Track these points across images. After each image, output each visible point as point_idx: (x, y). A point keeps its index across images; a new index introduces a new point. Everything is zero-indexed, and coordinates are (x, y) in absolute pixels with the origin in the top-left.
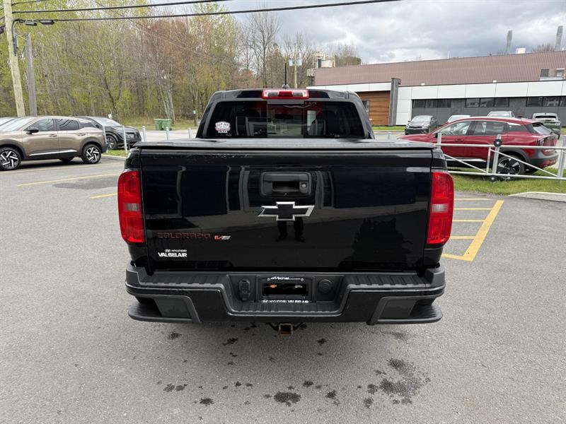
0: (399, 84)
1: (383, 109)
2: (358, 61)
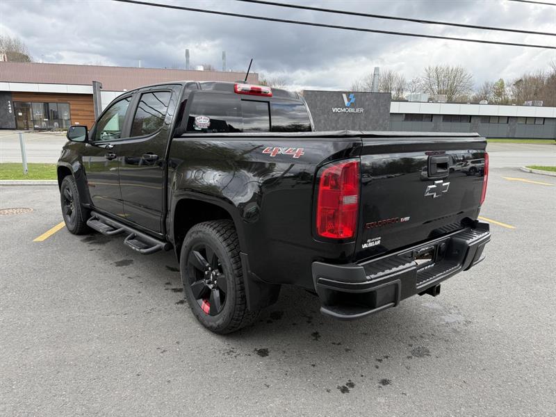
0: (101, 88)
1: (89, 113)
2: (25, 58)
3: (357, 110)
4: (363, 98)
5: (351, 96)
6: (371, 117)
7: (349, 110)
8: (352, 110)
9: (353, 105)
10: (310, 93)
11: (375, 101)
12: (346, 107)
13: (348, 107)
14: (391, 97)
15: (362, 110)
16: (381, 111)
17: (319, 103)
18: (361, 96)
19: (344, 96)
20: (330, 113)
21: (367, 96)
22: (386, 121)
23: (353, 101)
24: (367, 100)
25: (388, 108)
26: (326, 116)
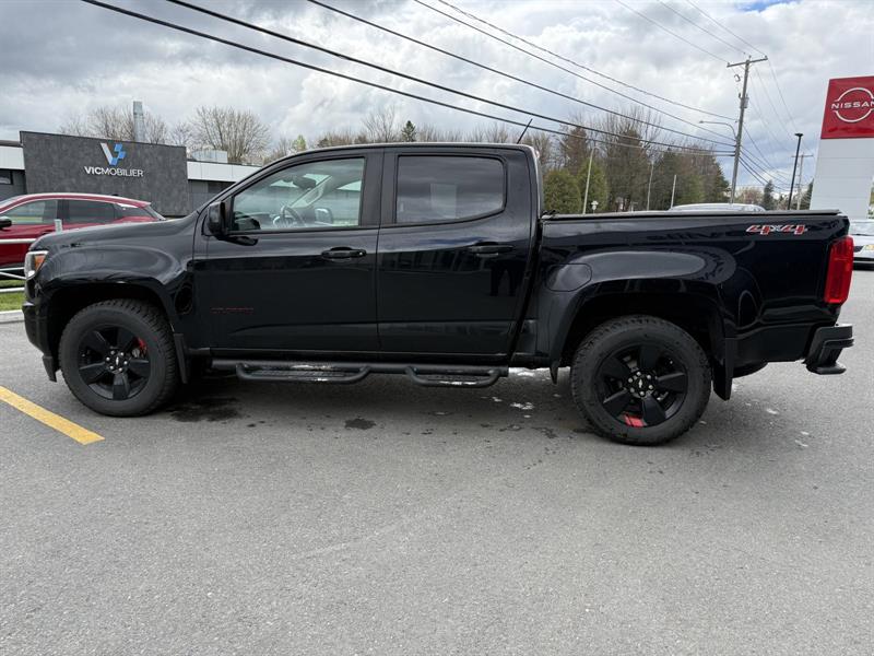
3: (132, 172)
4: (139, 152)
5: (118, 148)
6: (157, 183)
7: (117, 172)
8: (124, 172)
9: (122, 164)
10: (35, 137)
11: (160, 158)
12: (110, 166)
13: (116, 167)
14: (185, 154)
15: (140, 173)
16: (174, 176)
17: (55, 158)
18: (136, 149)
19: (104, 146)
20: (82, 175)
21: (146, 151)
22: (184, 192)
23: (121, 155)
24: (147, 156)
25: (184, 172)
26: (74, 180)
